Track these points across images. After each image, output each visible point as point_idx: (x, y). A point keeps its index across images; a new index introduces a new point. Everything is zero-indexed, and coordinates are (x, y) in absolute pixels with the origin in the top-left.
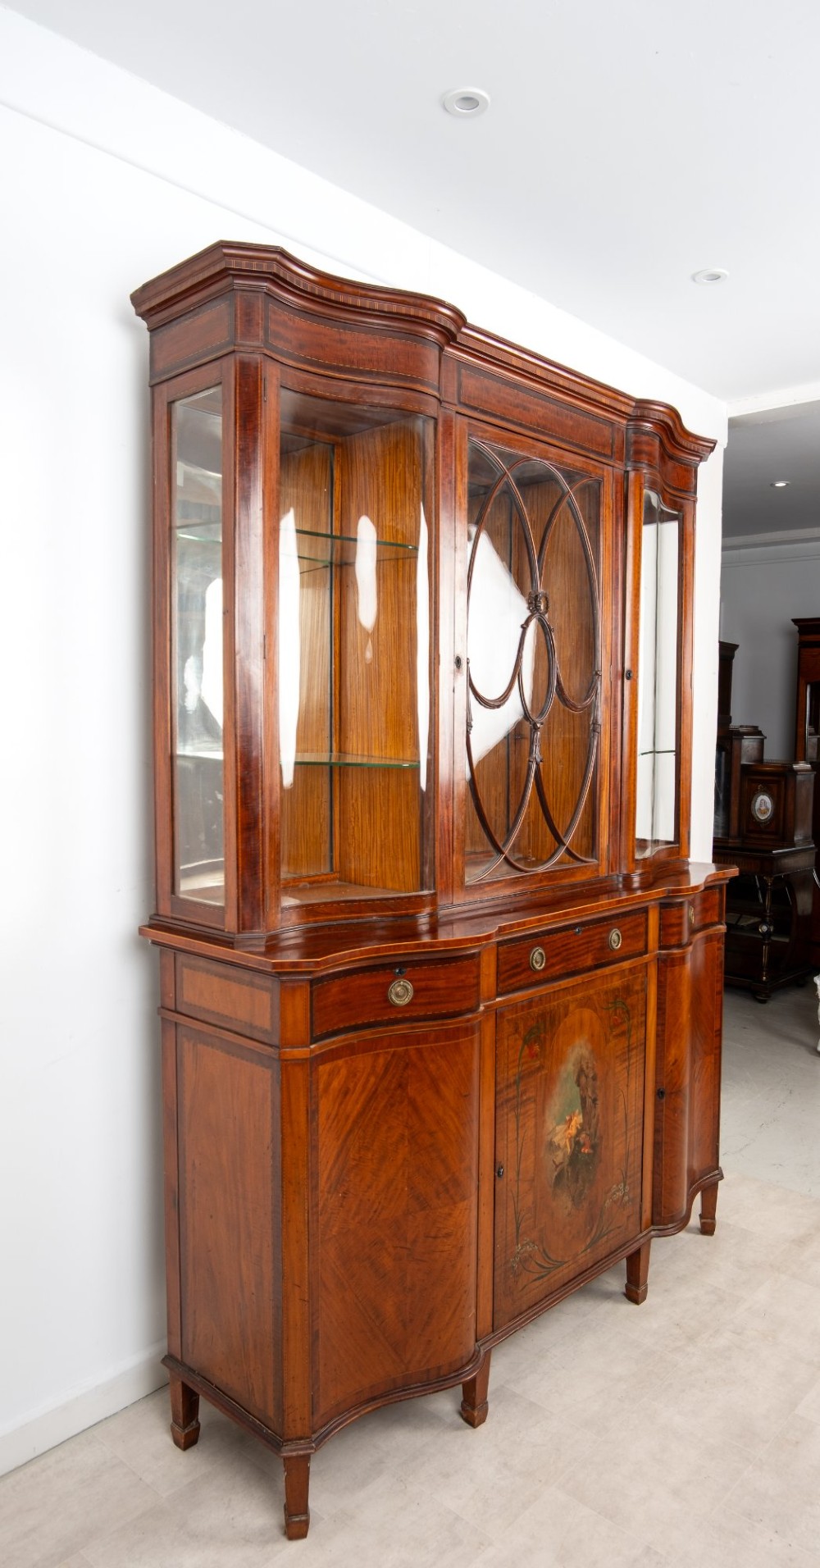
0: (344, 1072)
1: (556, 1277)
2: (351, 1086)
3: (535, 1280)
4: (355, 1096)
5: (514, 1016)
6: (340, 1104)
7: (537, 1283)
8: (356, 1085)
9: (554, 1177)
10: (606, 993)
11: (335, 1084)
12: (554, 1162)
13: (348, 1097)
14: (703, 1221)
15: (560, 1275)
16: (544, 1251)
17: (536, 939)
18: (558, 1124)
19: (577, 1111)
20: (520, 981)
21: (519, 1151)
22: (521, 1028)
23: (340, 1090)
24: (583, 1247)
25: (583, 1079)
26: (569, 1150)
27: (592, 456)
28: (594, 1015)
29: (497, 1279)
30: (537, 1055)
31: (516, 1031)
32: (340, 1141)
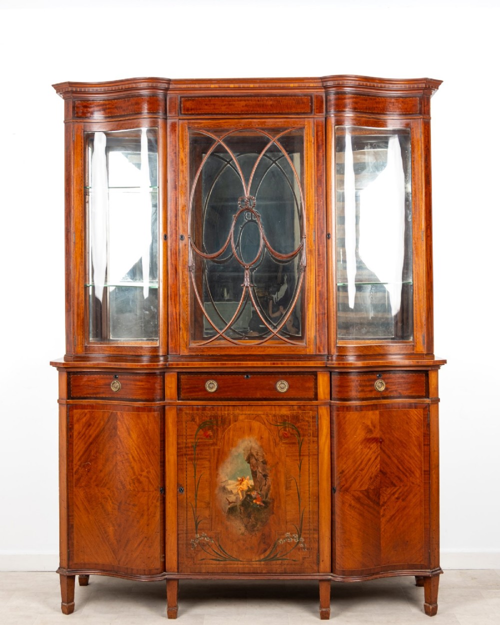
0: (88, 415)
1: (232, 566)
2: (92, 423)
3: (213, 559)
4: (94, 428)
5: (191, 412)
6: (86, 429)
7: (215, 562)
8: (94, 423)
9: (227, 508)
10: (275, 416)
11: (84, 420)
12: (228, 500)
13: (90, 428)
14: (426, 604)
15: (235, 566)
16: (220, 545)
17: (211, 375)
18: (230, 479)
19: (248, 477)
20: (198, 395)
21: (197, 484)
22: (197, 419)
23: (86, 423)
24: (257, 559)
25: (253, 461)
26: (241, 497)
27: (290, 116)
28: (263, 426)
29: (180, 546)
30: (210, 437)
31: (193, 420)
32: (86, 446)
